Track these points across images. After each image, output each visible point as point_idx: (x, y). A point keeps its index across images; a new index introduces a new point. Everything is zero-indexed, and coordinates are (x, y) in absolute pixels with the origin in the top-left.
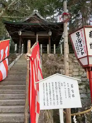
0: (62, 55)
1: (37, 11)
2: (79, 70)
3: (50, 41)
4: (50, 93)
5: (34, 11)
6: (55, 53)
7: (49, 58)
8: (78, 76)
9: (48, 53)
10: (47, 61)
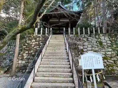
0: (79, 36)
1: (60, 3)
2: (92, 46)
3: (70, 25)
4: (87, 61)
5: (58, 3)
6: (74, 34)
7: (70, 37)
8: (91, 50)
9: (69, 34)
10: (69, 40)
